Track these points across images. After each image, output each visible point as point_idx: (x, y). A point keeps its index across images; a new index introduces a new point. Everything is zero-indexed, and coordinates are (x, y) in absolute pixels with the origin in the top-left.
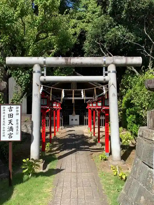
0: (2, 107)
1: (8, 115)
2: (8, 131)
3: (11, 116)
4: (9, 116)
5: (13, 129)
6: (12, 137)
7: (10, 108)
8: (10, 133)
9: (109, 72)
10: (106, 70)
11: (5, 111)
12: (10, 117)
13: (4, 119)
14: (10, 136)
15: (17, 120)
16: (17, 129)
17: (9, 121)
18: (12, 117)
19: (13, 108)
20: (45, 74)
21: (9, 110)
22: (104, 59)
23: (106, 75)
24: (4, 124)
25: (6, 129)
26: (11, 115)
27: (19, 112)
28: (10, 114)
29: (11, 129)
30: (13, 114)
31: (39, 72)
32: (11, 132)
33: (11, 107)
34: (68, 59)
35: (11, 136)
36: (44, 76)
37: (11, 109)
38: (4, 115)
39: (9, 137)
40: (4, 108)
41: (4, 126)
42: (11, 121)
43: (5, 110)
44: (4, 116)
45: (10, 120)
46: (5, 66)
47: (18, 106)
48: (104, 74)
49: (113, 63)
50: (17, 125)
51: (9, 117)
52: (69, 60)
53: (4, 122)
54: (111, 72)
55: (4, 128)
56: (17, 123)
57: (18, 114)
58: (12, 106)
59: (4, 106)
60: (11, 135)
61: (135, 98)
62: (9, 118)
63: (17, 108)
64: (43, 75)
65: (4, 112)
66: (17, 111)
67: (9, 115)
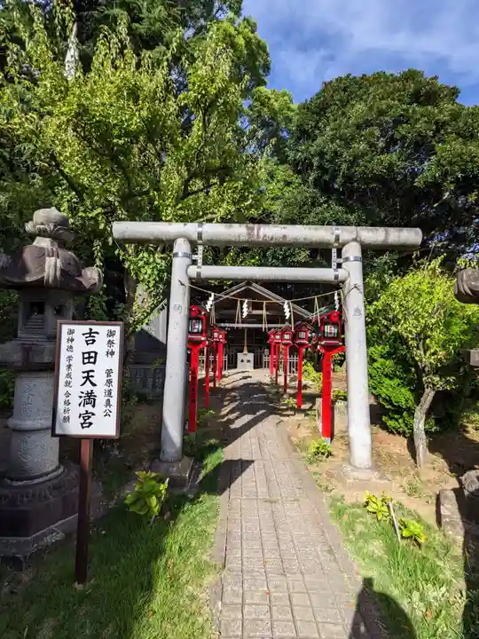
0: (65, 328)
1: (84, 353)
2: (80, 405)
3: (90, 357)
4: (84, 358)
5: (95, 400)
6: (91, 424)
7: (90, 333)
8: (87, 412)
9: (347, 259)
10: (339, 255)
11: (74, 344)
12: (89, 362)
13: (69, 366)
14: (86, 419)
15: (109, 372)
16: (107, 398)
17: (86, 375)
18: (94, 363)
19: (97, 333)
20: (200, 261)
21: (87, 341)
22: (337, 232)
23: (339, 266)
24: (68, 384)
25: (75, 400)
26: (93, 355)
27: (116, 348)
28: (89, 353)
29: (90, 398)
30: (96, 353)
31: (186, 255)
32: (89, 408)
33: (91, 329)
34: (253, 229)
35: (88, 421)
36: (196, 264)
37: (91, 338)
38: (70, 354)
39: (82, 424)
40: (71, 332)
41: (68, 389)
42: (91, 374)
43: (72, 340)
44: (70, 358)
45: (88, 372)
46: (110, 240)
47: (112, 328)
48: (334, 265)
49: (355, 240)
50: (107, 388)
51: (86, 361)
52: (256, 231)
53: (69, 375)
54: (352, 258)
55: (68, 394)
56: (109, 382)
57: (112, 353)
58: (95, 328)
59: (72, 327)
60: (89, 417)
61: (402, 322)
62: (84, 364)
63: (111, 334)
64: (194, 262)
65: (71, 347)
66: (111, 343)
67: (86, 356)
